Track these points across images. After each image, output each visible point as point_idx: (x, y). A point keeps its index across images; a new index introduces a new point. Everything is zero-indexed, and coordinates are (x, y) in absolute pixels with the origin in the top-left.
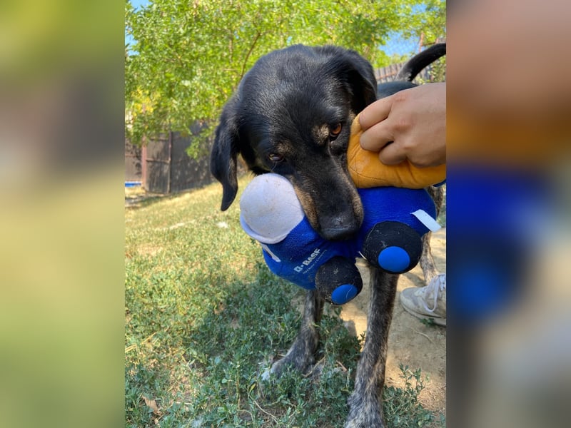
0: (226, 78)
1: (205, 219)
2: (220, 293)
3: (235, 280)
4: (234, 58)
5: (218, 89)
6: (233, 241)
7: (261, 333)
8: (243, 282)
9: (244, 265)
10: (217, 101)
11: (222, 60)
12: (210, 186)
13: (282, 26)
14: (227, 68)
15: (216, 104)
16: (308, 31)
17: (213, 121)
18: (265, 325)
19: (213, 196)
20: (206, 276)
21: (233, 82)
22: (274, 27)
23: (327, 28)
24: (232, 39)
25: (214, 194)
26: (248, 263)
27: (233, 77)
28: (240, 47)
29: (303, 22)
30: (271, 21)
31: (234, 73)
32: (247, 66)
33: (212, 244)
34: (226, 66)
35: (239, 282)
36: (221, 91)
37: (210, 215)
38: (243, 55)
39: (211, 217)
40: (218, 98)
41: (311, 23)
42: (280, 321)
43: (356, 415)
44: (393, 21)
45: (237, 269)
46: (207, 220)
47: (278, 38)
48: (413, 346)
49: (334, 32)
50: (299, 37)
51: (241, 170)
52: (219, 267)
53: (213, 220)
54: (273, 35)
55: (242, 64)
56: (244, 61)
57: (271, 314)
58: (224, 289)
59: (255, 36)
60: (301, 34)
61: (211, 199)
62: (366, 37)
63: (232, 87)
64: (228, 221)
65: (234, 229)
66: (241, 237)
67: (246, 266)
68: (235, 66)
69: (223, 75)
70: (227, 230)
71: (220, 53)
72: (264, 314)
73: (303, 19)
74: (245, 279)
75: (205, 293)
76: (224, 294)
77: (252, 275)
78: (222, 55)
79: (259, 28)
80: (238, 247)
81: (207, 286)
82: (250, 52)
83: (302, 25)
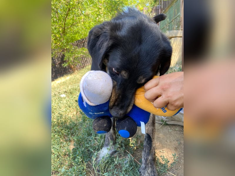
0: (57, 30)
1: (54, 94)
2: (63, 130)
3: (71, 122)
4: (59, 21)
5: (54, 35)
6: (68, 103)
7: (87, 148)
8: (75, 122)
9: (75, 113)
10: (54, 41)
11: (54, 22)
12: (57, 79)
13: (79, 5)
14: (57, 25)
15: (54, 42)
16: (91, 6)
17: (54, 50)
18: (88, 143)
19: (59, 84)
20: (56, 123)
21: (60, 31)
22: (75, 5)
23: (99, 5)
24: (57, 13)
25: (59, 83)
26: (77, 112)
27: (60, 29)
28: (61, 16)
29: (88, 3)
30: (74, 3)
31: (60, 27)
32: (66, 24)
33: (58, 106)
34: (56, 24)
35: (73, 122)
36: (56, 36)
37: (57, 92)
38: (63, 19)
39: (57, 93)
40: (55, 39)
41: (92, 3)
42: (95, 139)
43: (144, 174)
44: (125, 2)
45: (72, 116)
46: (55, 95)
47: (78, 10)
48: (160, 137)
49: (102, 6)
50: (87, 9)
51: (71, 71)
52: (61, 117)
53: (58, 94)
54: (76, 9)
55: (63, 23)
56: (64, 22)
57: (91, 136)
58: (65, 128)
59: (67, 10)
60: (88, 7)
61: (58, 85)
62: (116, 8)
63: (60, 34)
64: (66, 94)
65: (69, 97)
66: (72, 100)
67: (76, 114)
68: (61, 25)
69: (55, 29)
70: (65, 98)
71: (52, 19)
72: (87, 137)
73: (88, 2)
74: (77, 120)
75: (55, 131)
76: (66, 130)
77: (80, 117)
78: (53, 20)
79: (69, 6)
80: (71, 105)
81: (56, 128)
82: (66, 17)
83: (88, 4)
